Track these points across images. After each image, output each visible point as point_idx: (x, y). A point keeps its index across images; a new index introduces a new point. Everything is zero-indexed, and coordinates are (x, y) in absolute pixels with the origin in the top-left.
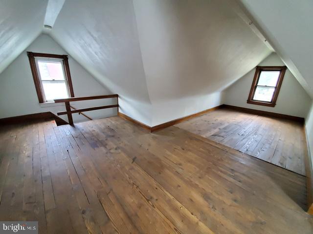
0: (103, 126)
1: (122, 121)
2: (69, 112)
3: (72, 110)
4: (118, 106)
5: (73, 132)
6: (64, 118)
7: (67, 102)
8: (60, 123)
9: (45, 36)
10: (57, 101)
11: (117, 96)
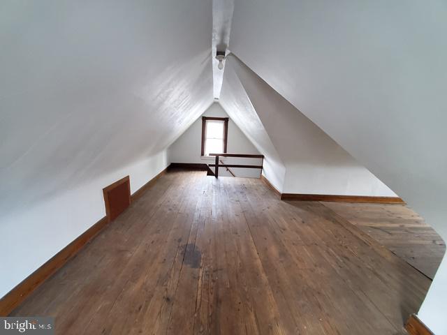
0: (239, 184)
1: (261, 184)
2: (217, 166)
3: (220, 163)
4: (261, 167)
5: (214, 183)
6: (213, 169)
7: (217, 156)
8: (210, 173)
9: (216, 104)
10: (210, 155)
11: (262, 157)
